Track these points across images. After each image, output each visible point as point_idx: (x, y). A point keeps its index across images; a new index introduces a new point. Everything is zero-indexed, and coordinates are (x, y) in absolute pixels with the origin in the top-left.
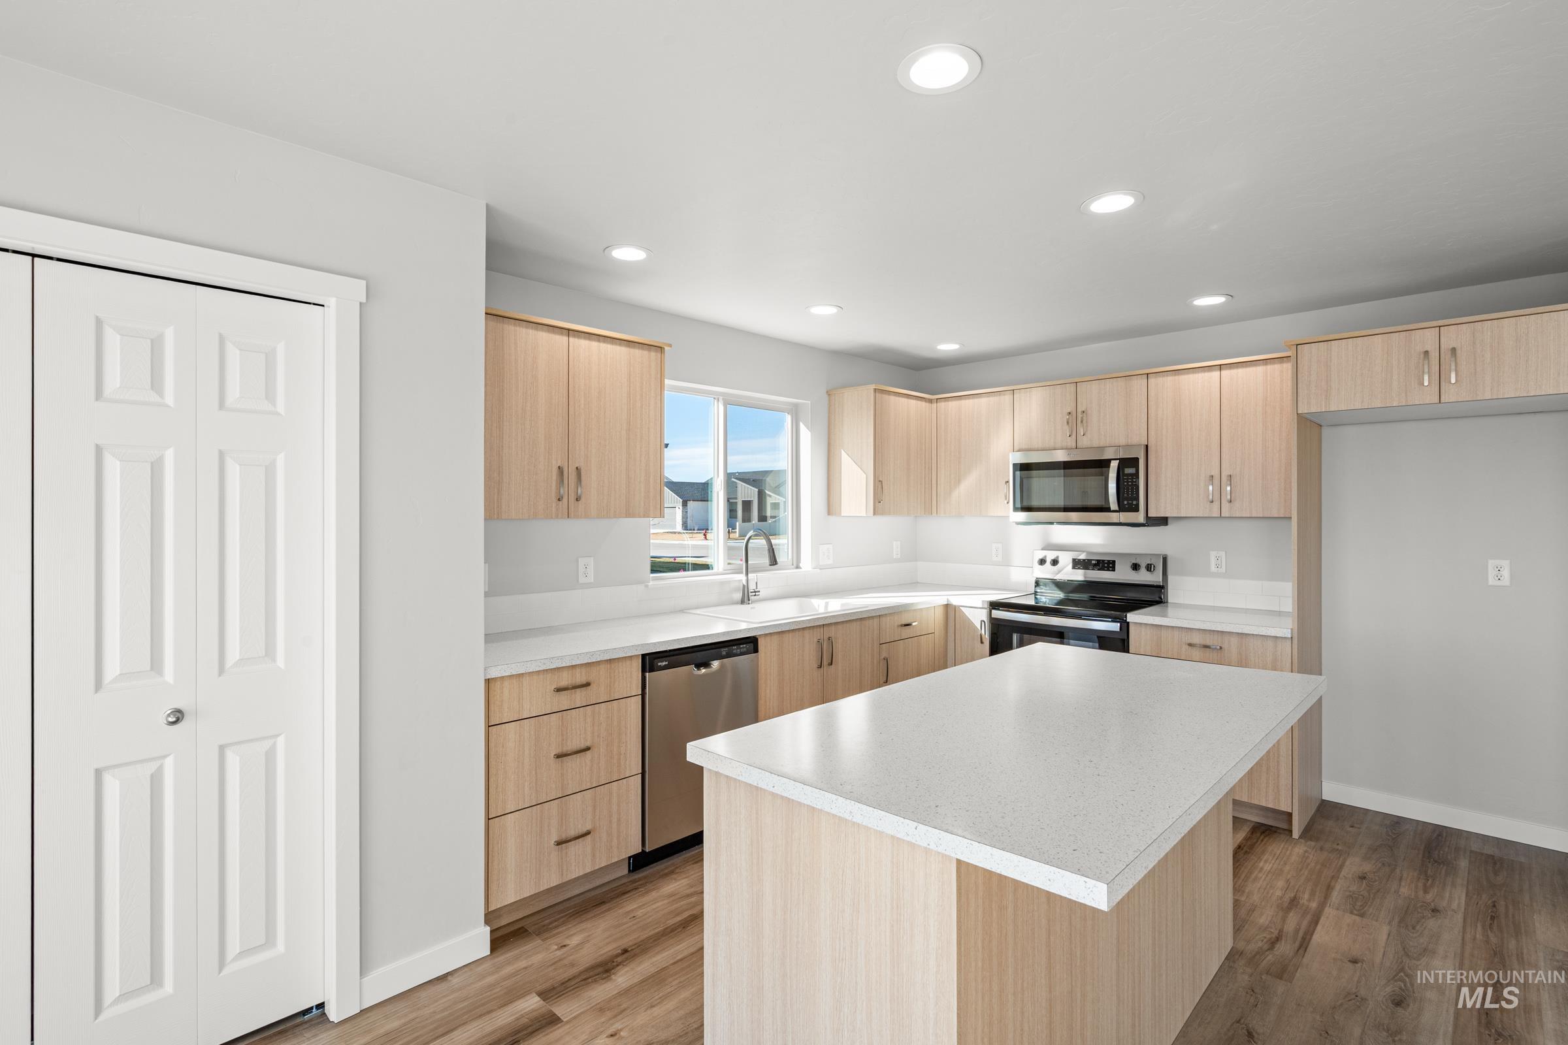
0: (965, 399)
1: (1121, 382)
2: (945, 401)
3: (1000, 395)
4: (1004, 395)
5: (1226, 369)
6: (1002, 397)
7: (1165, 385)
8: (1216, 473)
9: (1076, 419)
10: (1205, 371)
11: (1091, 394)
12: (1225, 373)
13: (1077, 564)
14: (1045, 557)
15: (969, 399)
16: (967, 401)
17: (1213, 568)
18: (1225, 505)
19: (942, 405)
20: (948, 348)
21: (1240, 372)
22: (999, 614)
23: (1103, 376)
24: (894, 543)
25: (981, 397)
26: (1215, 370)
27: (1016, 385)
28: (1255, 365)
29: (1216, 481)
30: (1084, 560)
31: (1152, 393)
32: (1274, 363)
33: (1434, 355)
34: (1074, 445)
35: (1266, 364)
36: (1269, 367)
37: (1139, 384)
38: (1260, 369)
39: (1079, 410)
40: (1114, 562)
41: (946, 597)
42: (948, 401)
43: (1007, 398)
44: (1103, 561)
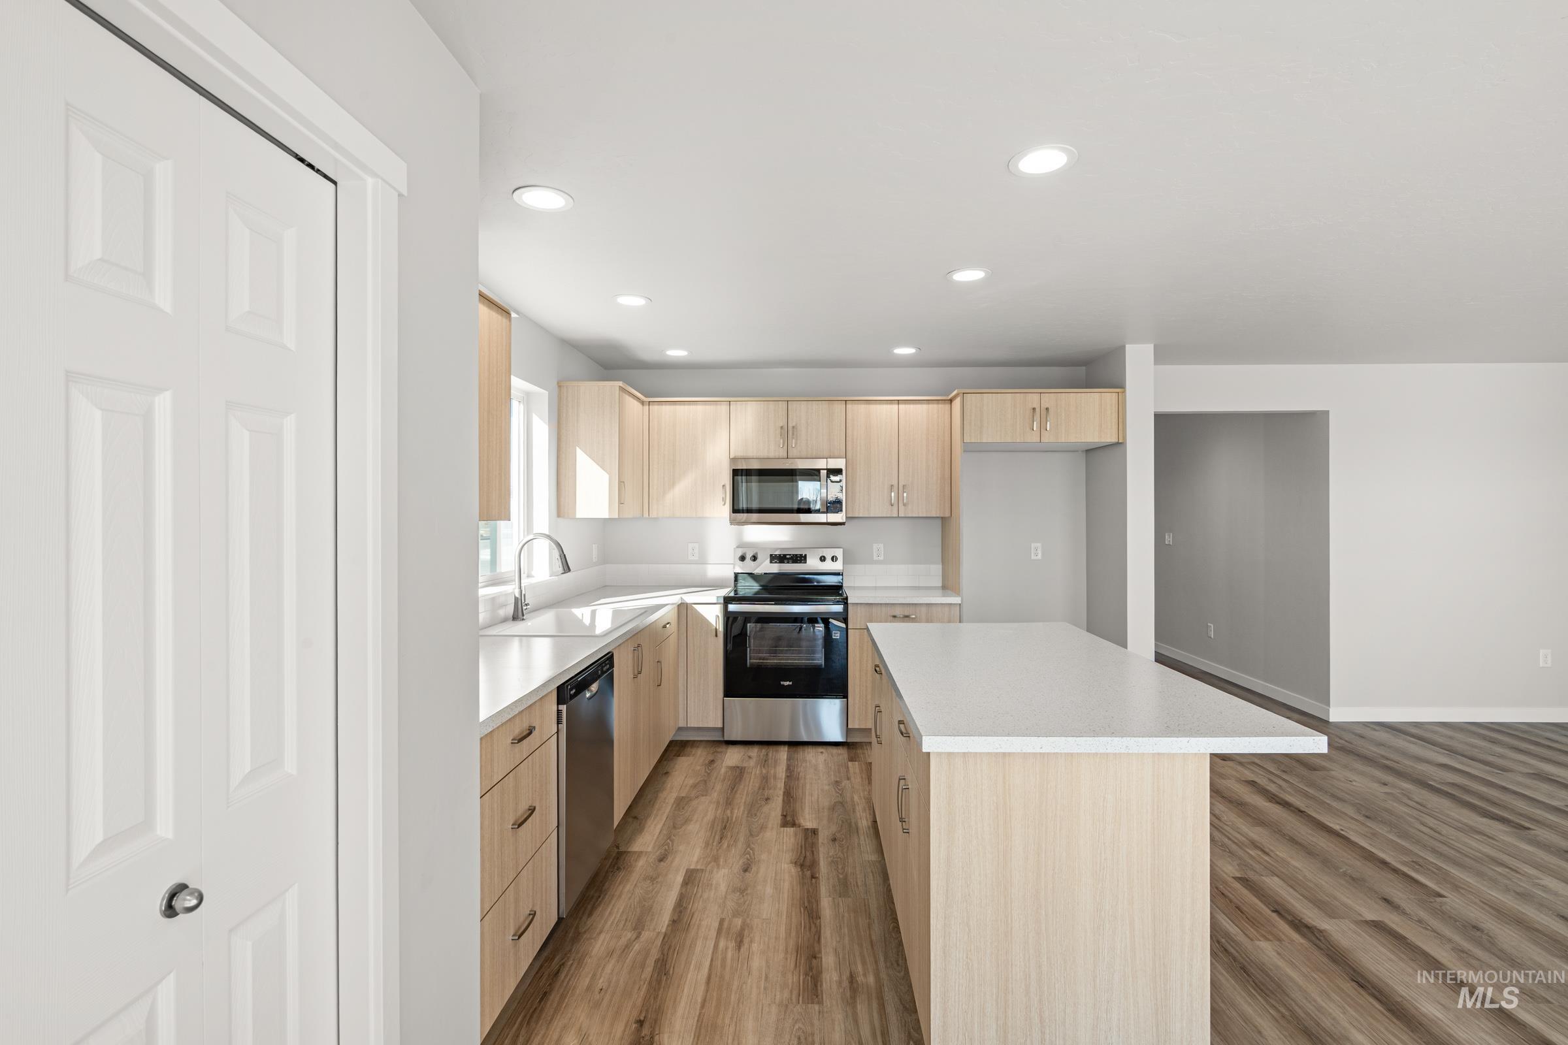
0: (680, 405)
1: (825, 405)
2: (659, 405)
3: (717, 405)
4: (721, 405)
5: (902, 404)
6: (719, 407)
7: (858, 411)
8: (895, 483)
9: (788, 433)
10: (887, 404)
11: (801, 413)
12: (902, 406)
13: (775, 558)
14: (745, 554)
15: (684, 405)
16: (682, 407)
17: (875, 558)
18: (902, 508)
19: (654, 408)
20: (677, 353)
21: (912, 407)
22: (732, 607)
23: (811, 397)
24: (594, 545)
25: (697, 405)
26: (895, 404)
27: (733, 394)
28: (921, 404)
29: (895, 488)
30: (780, 555)
31: (849, 417)
32: (933, 404)
33: (1038, 410)
34: (785, 456)
35: (929, 404)
36: (931, 406)
37: (839, 408)
38: (924, 407)
39: (790, 425)
40: (806, 555)
41: (679, 596)
42: (662, 405)
43: (724, 408)
44: (796, 555)
